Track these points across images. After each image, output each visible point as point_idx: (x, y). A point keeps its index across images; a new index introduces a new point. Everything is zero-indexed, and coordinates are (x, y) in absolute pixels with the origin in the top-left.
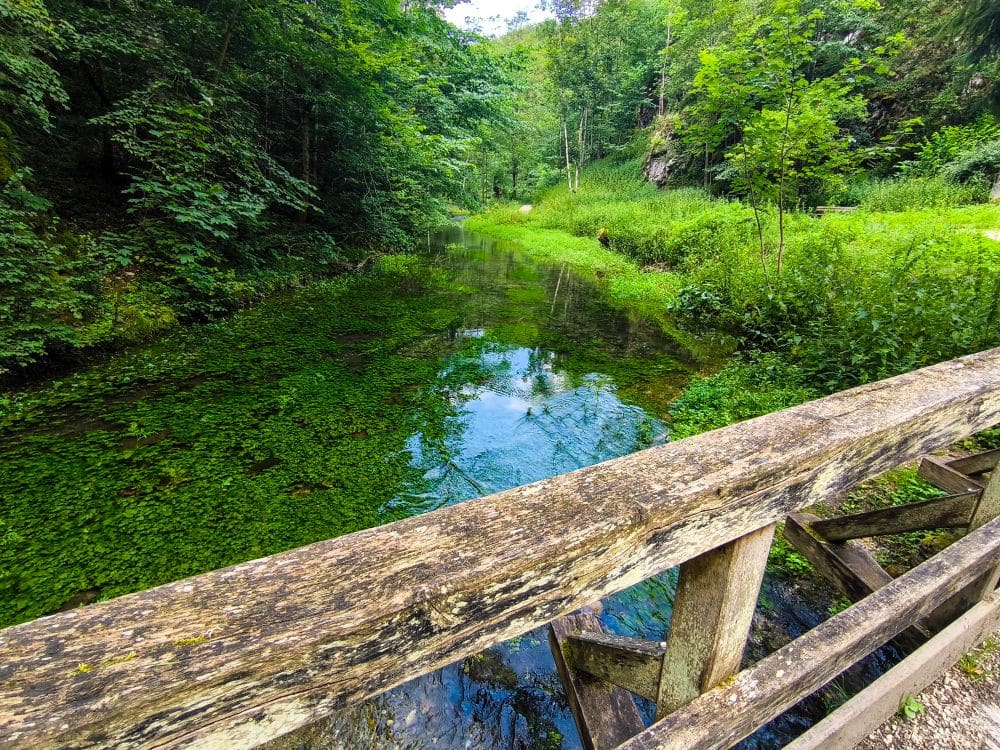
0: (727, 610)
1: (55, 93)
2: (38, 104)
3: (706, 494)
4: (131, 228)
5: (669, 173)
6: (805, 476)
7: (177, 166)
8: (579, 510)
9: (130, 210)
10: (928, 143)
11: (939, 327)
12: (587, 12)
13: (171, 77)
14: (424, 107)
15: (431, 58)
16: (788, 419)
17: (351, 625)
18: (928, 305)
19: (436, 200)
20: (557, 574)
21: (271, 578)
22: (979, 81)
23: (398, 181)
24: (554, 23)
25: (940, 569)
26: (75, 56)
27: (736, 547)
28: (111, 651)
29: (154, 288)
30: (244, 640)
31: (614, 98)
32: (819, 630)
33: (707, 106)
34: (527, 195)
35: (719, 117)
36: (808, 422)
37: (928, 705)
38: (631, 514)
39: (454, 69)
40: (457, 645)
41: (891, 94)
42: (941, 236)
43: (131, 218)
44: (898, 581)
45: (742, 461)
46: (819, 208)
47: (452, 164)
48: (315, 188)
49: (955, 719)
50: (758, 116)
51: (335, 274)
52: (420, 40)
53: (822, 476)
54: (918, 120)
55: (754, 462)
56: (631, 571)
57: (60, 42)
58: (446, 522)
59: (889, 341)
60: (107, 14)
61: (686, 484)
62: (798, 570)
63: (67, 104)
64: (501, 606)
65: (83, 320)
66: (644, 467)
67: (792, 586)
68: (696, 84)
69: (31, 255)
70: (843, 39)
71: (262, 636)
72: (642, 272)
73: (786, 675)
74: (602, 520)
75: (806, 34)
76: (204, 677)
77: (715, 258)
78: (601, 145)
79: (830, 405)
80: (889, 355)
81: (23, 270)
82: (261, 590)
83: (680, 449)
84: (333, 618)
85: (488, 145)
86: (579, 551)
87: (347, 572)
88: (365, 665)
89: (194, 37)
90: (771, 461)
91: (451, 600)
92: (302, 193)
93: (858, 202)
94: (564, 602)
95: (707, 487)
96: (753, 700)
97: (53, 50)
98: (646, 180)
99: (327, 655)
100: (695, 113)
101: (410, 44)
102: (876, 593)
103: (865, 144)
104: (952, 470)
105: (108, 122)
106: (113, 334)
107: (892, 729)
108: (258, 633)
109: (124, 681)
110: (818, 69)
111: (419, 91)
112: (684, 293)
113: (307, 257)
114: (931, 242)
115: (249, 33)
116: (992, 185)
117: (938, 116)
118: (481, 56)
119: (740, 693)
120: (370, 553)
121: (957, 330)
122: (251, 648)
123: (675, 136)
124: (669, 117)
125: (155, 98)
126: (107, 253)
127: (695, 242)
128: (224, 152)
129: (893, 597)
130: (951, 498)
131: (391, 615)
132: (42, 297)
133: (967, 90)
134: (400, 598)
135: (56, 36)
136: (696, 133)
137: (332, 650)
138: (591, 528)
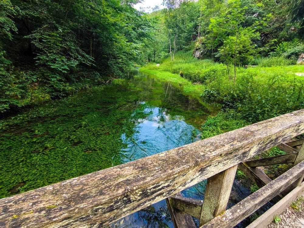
0: (222, 192)
1: (13, 28)
2: (8, 31)
3: (217, 156)
4: (36, 70)
5: (201, 54)
6: (247, 149)
7: (51, 51)
8: (178, 161)
9: (36, 64)
10: (278, 47)
11: (282, 102)
12: (176, 6)
13: (50, 24)
14: (127, 34)
15: (129, 19)
16: (241, 131)
17: (105, 200)
18: (279, 95)
19: (131, 62)
20: (171, 182)
21: (78, 184)
22: (293, 28)
23: (119, 56)
24: (167, 9)
25: (286, 177)
26: (20, 17)
27: (226, 172)
28: (25, 210)
29: (43, 88)
30: (69, 206)
31: (185, 32)
32: (250, 197)
33: (213, 35)
34: (158, 61)
35: (216, 38)
36: (248, 132)
37: (282, 218)
38: (194, 162)
39: (136, 23)
40: (139, 206)
41: (267, 32)
42: (282, 74)
43: (37, 67)
44: (274, 181)
45: (228, 145)
46: (246, 66)
47: (136, 51)
48: (94, 58)
49: (290, 223)
50: (228, 38)
51: (100, 84)
52: (126, 14)
53: (252, 149)
54: (276, 40)
55: (232, 145)
56: (194, 180)
57: (15, 13)
58: (135, 165)
59: (268, 106)
60: (30, 4)
61: (211, 153)
62: (241, 176)
63: (17, 32)
64: (153, 193)
65: (21, 98)
66: (198, 147)
67: (239, 181)
68: (209, 28)
69: (5, 78)
70: (253, 15)
71: (75, 205)
72: (193, 84)
73: (240, 211)
74: (185, 165)
75: (242, 14)
76: (56, 219)
77: (215, 80)
78: (181, 46)
79: (254, 127)
80: (267, 110)
81: (2, 82)
82: (75, 188)
83: (208, 141)
84: (99, 198)
85: (146, 46)
86: (177, 174)
87: (103, 182)
88: (109, 213)
89: (57, 12)
90: (237, 145)
91: (137, 191)
92: (90, 60)
93: (258, 64)
94: (173, 191)
95: (217, 153)
96: (230, 219)
97: (13, 15)
98: (194, 57)
99: (96, 210)
100: (209, 37)
101: (123, 15)
102: (267, 185)
103: (259, 47)
104: (287, 145)
105: (30, 37)
106: (31, 102)
107: (271, 226)
108: (74, 204)
109: (28, 221)
110: (246, 24)
111: (126, 29)
112: (206, 91)
113: (91, 79)
114: (280, 76)
115: (74, 11)
116: (297, 59)
117: (281, 39)
118: (145, 19)
119: (226, 217)
120: (111, 176)
121: (288, 103)
122: (71, 209)
123: (203, 44)
124: (201, 38)
125: (45, 30)
126: (29, 78)
127: (209, 76)
128: (66, 47)
129: (272, 186)
130: (288, 154)
131: (118, 197)
132: (8, 91)
133: (290, 31)
134: (120, 191)
135: (14, 11)
136: (209, 43)
137: (98, 209)
138: (181, 167)
